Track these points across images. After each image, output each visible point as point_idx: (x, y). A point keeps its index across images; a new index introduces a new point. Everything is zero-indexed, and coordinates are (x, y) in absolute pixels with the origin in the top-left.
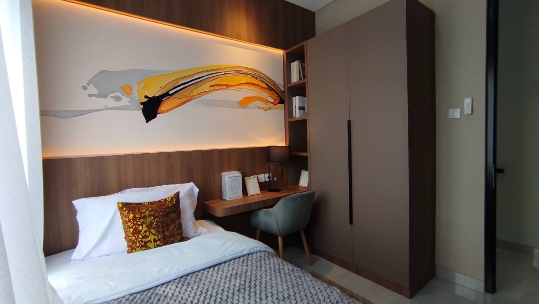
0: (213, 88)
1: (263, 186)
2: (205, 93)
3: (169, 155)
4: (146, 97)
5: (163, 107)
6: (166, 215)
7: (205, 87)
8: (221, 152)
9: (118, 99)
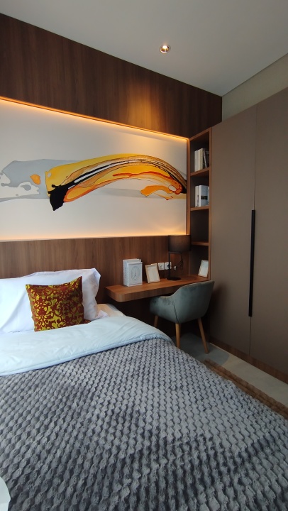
0: (116, 177)
1: (162, 274)
2: (109, 182)
3: (74, 242)
4: (53, 186)
5: (69, 196)
6: (70, 298)
7: (109, 176)
8: (122, 240)
9: (27, 188)
